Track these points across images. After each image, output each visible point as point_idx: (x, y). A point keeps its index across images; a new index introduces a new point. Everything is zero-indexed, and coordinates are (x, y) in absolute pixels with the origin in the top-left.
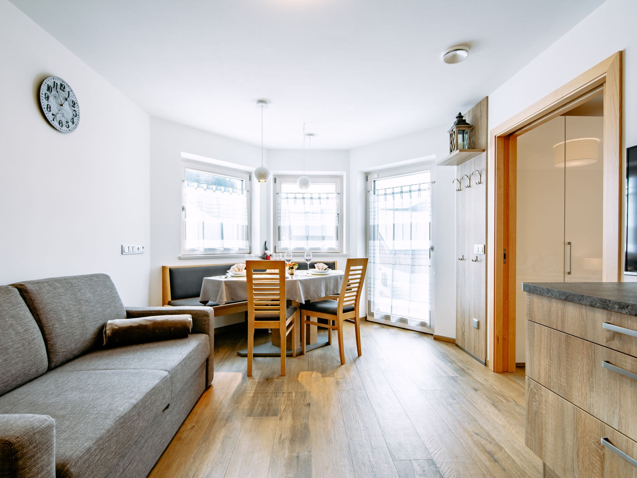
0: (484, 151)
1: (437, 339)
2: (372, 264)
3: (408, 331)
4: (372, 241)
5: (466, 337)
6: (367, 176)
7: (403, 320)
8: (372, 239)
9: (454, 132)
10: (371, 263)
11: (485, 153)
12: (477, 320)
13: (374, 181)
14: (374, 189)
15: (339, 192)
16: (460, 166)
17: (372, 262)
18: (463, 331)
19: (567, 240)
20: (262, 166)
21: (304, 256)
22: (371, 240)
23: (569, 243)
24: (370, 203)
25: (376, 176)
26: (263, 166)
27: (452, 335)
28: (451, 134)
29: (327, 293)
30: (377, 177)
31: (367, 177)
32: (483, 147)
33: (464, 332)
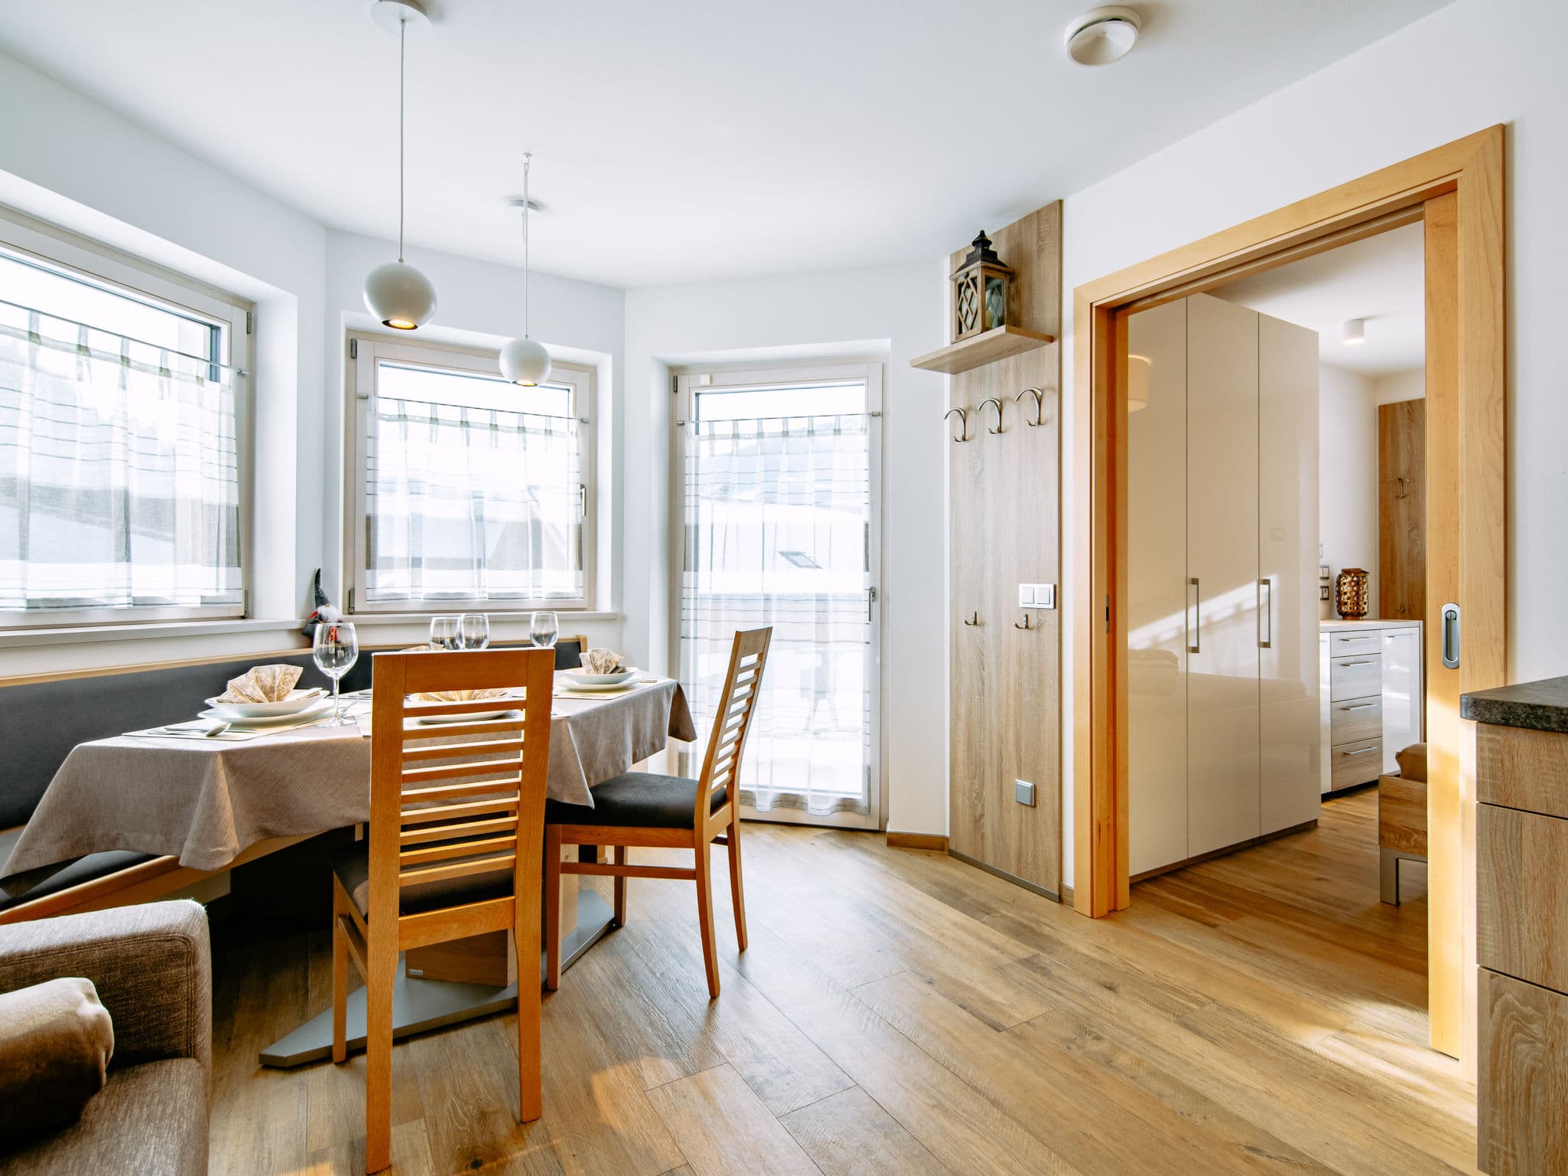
0: (1051, 339)
1: (900, 842)
2: (692, 640)
3: (806, 830)
4: (692, 573)
5: (988, 830)
6: (675, 377)
7: (789, 801)
8: (693, 567)
9: (974, 280)
10: (688, 638)
11: (1056, 344)
12: (1029, 785)
13: (697, 395)
14: (697, 418)
15: (586, 416)
16: (963, 375)
17: (692, 635)
18: (978, 814)
19: (1191, 575)
20: (401, 260)
21: (528, 622)
22: (690, 570)
23: (1195, 581)
24: (687, 460)
25: (705, 380)
26: (406, 263)
27: (936, 823)
28: (961, 285)
29: (638, 751)
30: (708, 383)
31: (675, 380)
32: (1050, 328)
33: (982, 816)
